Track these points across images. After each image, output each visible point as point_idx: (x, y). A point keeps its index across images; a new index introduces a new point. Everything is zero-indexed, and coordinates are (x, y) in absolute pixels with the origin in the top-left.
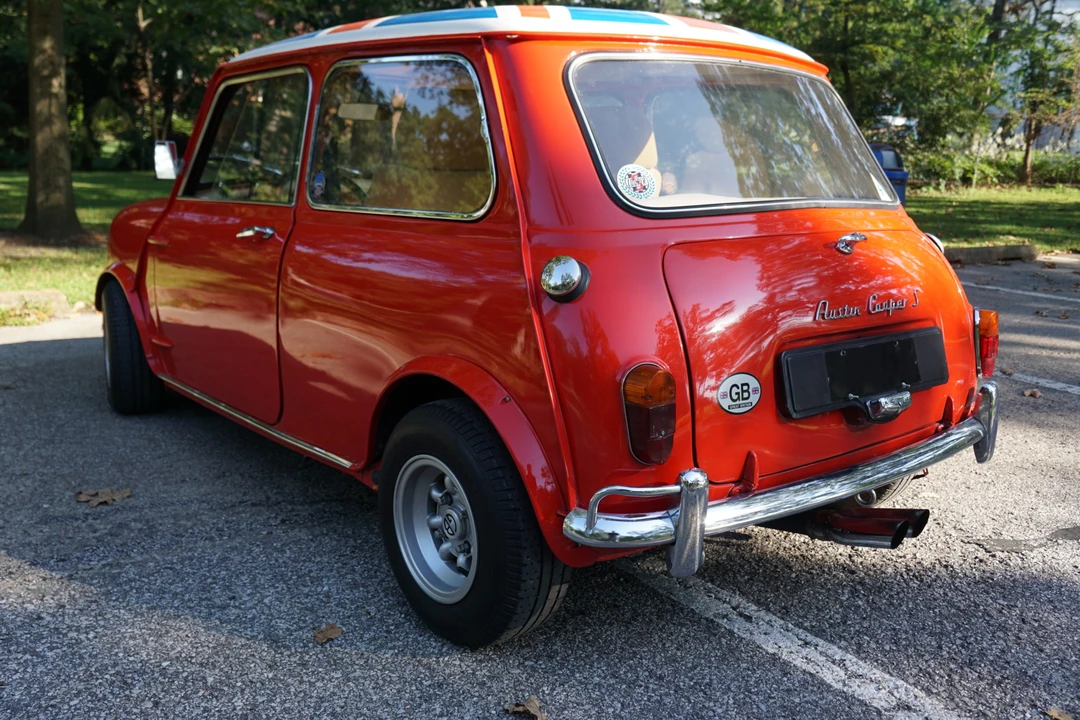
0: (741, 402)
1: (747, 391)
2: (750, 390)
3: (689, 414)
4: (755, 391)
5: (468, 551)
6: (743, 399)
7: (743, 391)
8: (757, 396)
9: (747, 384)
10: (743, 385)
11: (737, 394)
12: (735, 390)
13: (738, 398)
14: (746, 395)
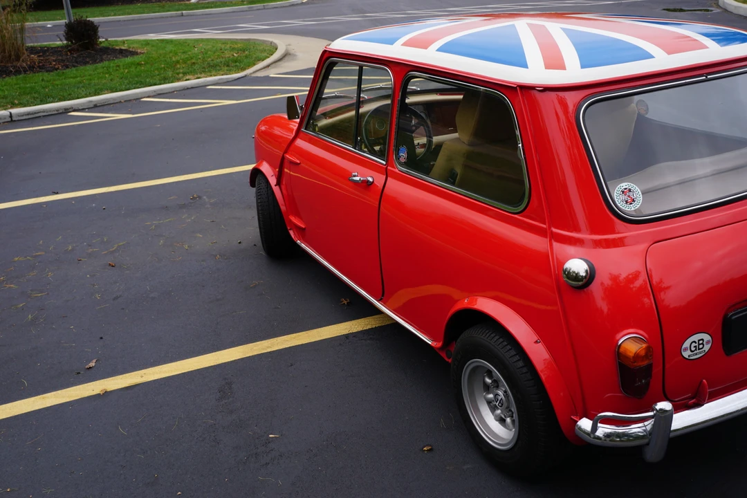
0: (698, 351)
1: (702, 344)
2: (704, 343)
3: (661, 367)
4: (708, 342)
5: (512, 417)
6: (699, 349)
7: (699, 344)
8: (709, 346)
9: (702, 340)
10: (699, 340)
11: (695, 347)
12: (694, 344)
13: (696, 350)
14: (701, 346)
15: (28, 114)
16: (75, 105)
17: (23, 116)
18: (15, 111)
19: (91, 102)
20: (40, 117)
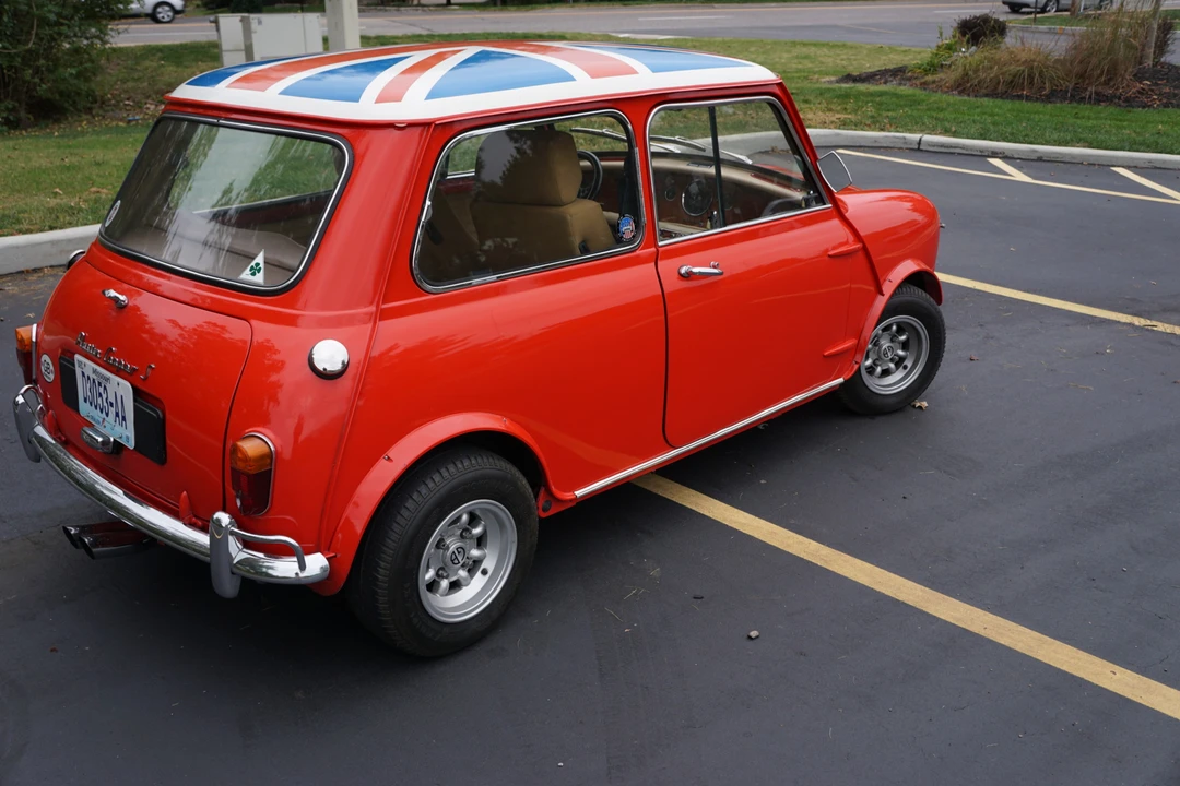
15: (942, 146)
16: (1008, 149)
17: (934, 146)
18: (927, 138)
19: (1035, 151)
20: (954, 153)
